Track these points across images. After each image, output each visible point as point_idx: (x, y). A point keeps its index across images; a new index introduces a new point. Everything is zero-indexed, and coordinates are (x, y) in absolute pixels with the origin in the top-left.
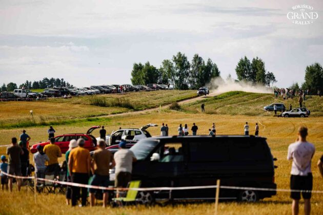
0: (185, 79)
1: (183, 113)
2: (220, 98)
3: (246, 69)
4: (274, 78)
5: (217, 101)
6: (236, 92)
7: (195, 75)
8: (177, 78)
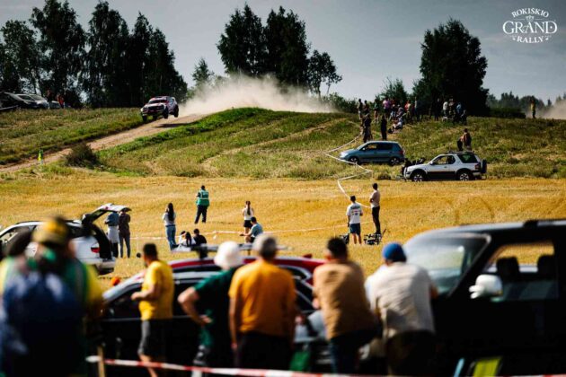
0: (69, 77)
1: (107, 176)
2: (203, 131)
3: (247, 46)
4: (333, 69)
5: (197, 137)
6: (244, 110)
7: (100, 64)
8: (46, 75)
